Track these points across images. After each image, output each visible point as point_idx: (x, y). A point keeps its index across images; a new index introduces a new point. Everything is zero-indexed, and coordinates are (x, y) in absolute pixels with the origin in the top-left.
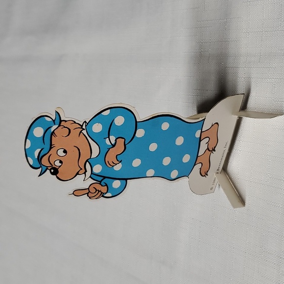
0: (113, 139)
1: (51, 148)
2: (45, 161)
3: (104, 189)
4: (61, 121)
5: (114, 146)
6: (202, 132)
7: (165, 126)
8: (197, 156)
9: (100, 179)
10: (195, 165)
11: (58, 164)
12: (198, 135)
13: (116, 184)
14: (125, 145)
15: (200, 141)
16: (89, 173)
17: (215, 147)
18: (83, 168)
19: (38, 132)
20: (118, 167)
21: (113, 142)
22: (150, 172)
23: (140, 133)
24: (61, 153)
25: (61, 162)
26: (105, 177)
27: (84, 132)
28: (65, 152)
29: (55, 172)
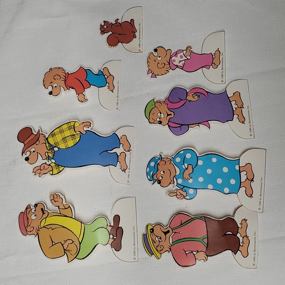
0: (186, 165)
1: (157, 171)
2: (155, 177)
3: (184, 194)
4: (162, 158)
5: (187, 169)
6: (239, 167)
7: (214, 160)
8: (241, 182)
9: (182, 187)
10: (240, 187)
11: (161, 178)
12: (237, 168)
13: (191, 191)
14: (193, 169)
15: (240, 172)
16: (175, 183)
17: (253, 179)
18: (172, 180)
19: (152, 164)
20: (191, 181)
21: (186, 167)
22: (210, 186)
23: (200, 163)
24: (162, 173)
25: (162, 177)
26: (184, 187)
27: (172, 162)
28: (164, 172)
29: (159, 182)
